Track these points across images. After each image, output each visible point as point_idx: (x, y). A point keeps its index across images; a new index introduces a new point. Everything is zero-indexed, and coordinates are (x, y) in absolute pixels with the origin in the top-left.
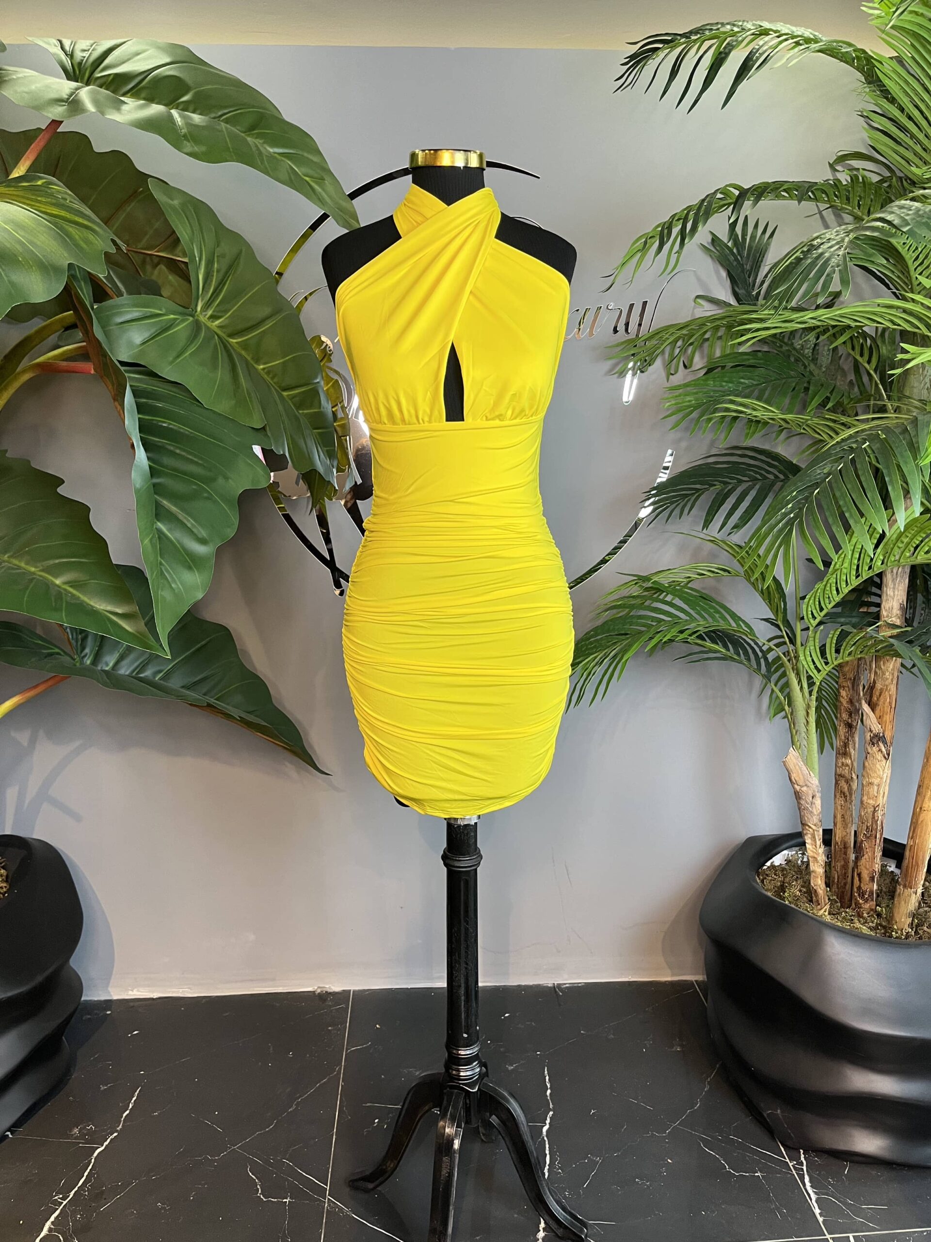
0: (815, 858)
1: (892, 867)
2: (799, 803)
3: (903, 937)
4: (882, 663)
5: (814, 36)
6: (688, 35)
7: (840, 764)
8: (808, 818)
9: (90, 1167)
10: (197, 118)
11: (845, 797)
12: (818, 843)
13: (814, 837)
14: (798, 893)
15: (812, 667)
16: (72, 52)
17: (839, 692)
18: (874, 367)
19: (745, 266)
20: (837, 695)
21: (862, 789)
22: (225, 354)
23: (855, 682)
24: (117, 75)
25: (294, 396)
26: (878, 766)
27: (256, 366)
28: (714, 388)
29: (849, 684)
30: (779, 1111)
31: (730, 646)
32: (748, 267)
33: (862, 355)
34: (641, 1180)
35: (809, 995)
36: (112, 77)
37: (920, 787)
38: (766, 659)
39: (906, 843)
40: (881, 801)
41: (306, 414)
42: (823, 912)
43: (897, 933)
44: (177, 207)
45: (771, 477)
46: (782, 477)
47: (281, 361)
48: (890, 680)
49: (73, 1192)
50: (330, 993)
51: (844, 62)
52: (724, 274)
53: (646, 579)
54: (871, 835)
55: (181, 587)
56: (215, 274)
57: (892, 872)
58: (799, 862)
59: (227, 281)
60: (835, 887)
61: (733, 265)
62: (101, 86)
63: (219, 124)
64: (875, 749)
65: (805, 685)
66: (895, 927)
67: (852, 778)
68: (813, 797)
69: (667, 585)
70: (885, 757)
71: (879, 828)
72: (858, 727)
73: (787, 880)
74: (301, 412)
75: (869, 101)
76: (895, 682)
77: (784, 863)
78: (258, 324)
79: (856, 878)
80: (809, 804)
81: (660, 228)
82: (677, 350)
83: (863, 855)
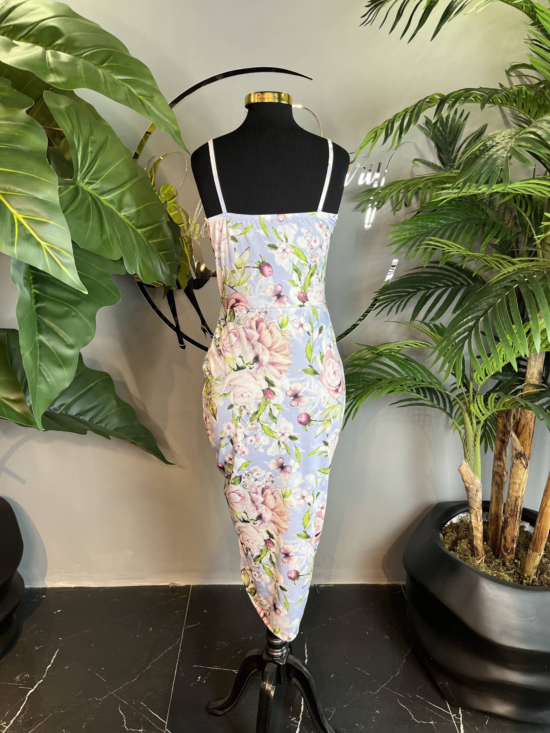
0: (477, 527)
2: (468, 494)
3: (530, 583)
7: (496, 465)
8: (473, 504)
9: (24, 703)
10: (64, 56)
11: (499, 486)
12: (479, 519)
13: (477, 515)
14: (466, 547)
15: (479, 412)
17: (497, 420)
18: (529, 215)
19: (447, 139)
21: (509, 484)
22: (95, 209)
23: (508, 414)
24: (15, 25)
25: (146, 232)
26: (520, 472)
27: (119, 214)
29: (504, 415)
30: (447, 683)
31: (427, 393)
32: (450, 140)
33: (521, 207)
34: (359, 724)
36: (11, 27)
37: (546, 491)
38: (450, 401)
40: (521, 493)
41: (154, 243)
42: (481, 561)
43: (526, 579)
44: (62, 110)
45: (458, 283)
46: (466, 284)
47: (135, 210)
48: (530, 419)
49: (13, 720)
50: (178, 587)
51: (516, 7)
52: (433, 144)
53: (375, 348)
54: (513, 514)
55: (53, 380)
56: (89, 155)
57: (528, 531)
58: (468, 521)
59: (98, 158)
60: (490, 542)
61: (439, 138)
63: (80, 61)
64: (519, 461)
65: (474, 421)
66: (526, 576)
67: (503, 474)
68: (477, 491)
70: (524, 467)
71: (519, 510)
72: (509, 444)
73: (459, 536)
74: (150, 241)
76: (533, 420)
77: (459, 523)
79: (503, 540)
80: (473, 495)
81: (387, 123)
82: (401, 195)
83: (508, 526)
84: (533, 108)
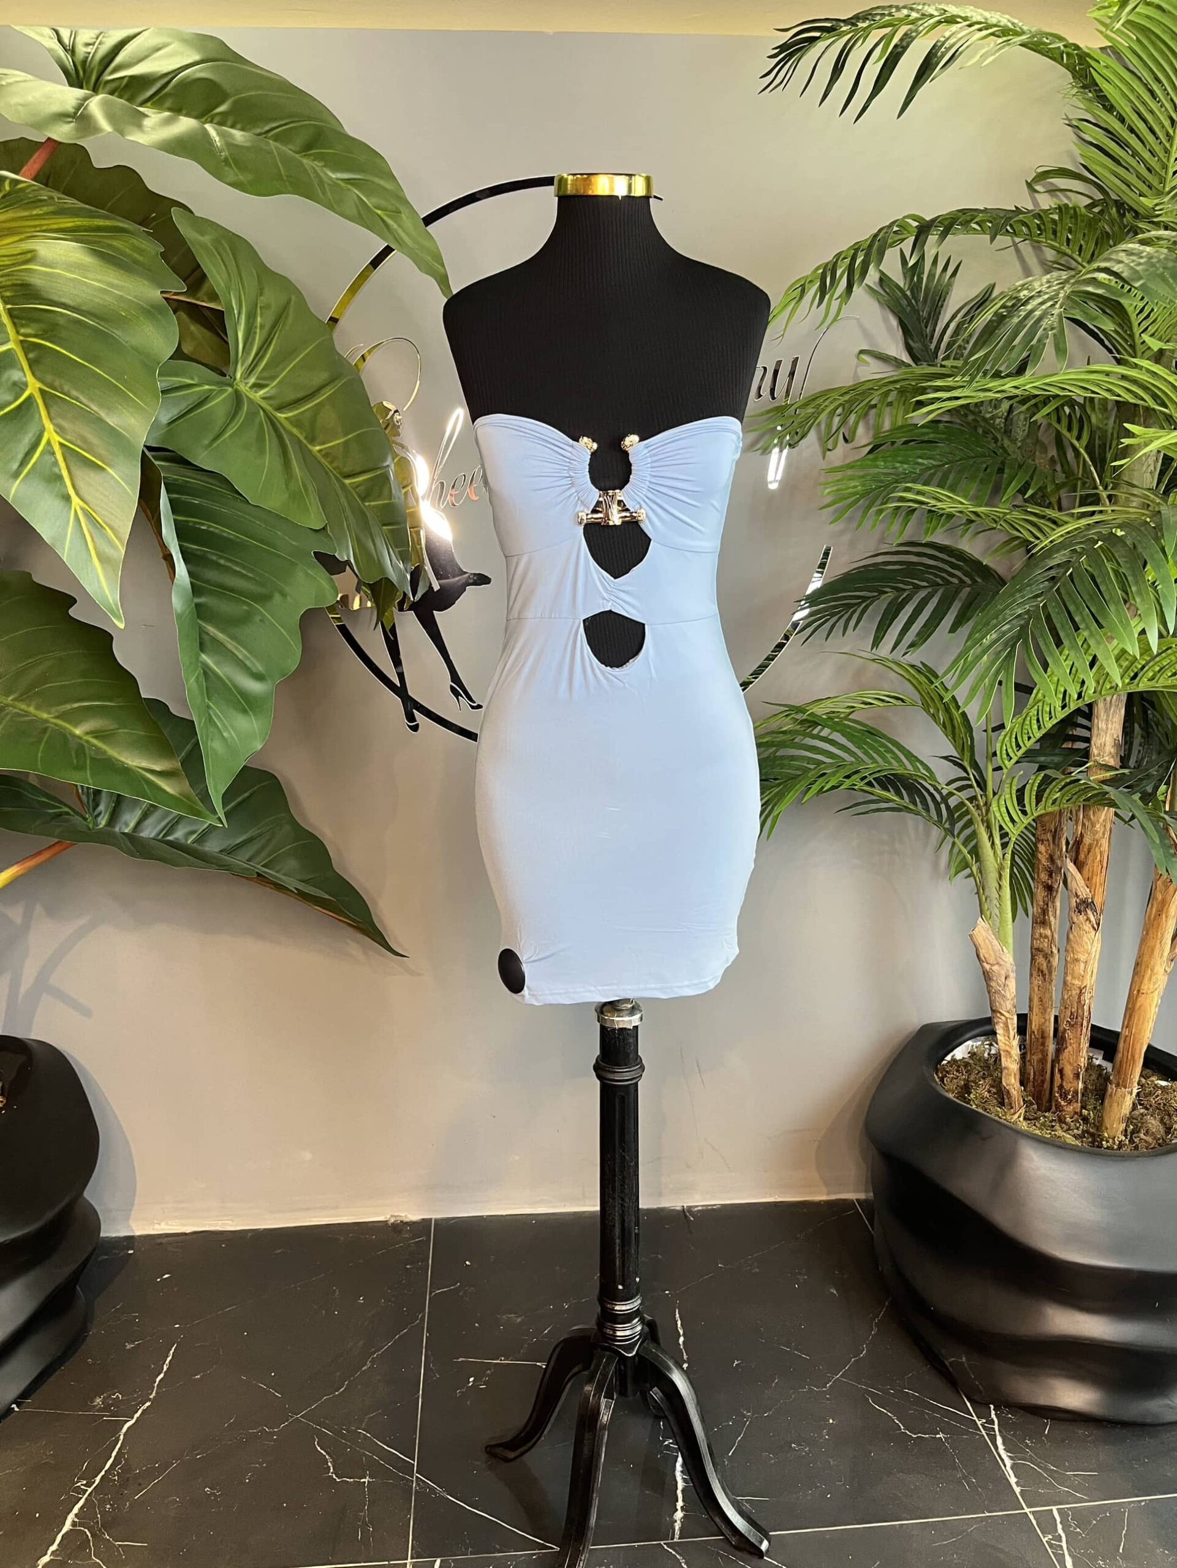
0: (1007, 1051)
1: (1099, 1061)
2: (988, 985)
3: (1116, 1147)
4: (1091, 812)
5: (1013, 24)
6: (853, 21)
7: (1037, 936)
8: (1000, 1003)
9: (118, 1446)
10: (238, 135)
11: (1044, 975)
12: (1012, 1033)
13: (1007, 1027)
14: (986, 1094)
15: (1007, 819)
16: (73, 47)
17: (1036, 847)
18: (1084, 444)
19: (921, 313)
20: (1034, 852)
21: (1066, 967)
22: (273, 433)
23: (1056, 835)
24: (132, 78)
25: (359, 485)
26: (1085, 939)
27: (310, 447)
28: (885, 471)
29: (1049, 836)
31: (904, 792)
32: (925, 314)
33: (1070, 429)
34: (798, 1445)
35: (1002, 1218)
36: (125, 81)
37: (1137, 964)
38: (948, 807)
39: (1119, 1030)
40: (1090, 981)
41: (374, 507)
42: (1017, 1117)
43: (1107, 1142)
44: (209, 244)
45: (955, 581)
46: (969, 582)
47: (342, 440)
48: (1101, 835)
49: (99, 1477)
50: (407, 1223)
51: (1050, 58)
52: (894, 322)
53: (800, 710)
54: (1076, 1023)
55: (233, 734)
56: (258, 331)
57: (1099, 1066)
58: (986, 1055)
59: (273, 339)
60: (1030, 1087)
61: (905, 311)
62: (112, 93)
63: (268, 144)
64: (1082, 918)
65: (998, 841)
66: (1106, 1135)
67: (1051, 953)
68: (1006, 978)
69: (824, 717)
70: (1093, 928)
71: (1086, 1014)
72: (1060, 889)
73: (972, 1078)
74: (367, 504)
75: (1079, 107)
76: (1107, 835)
77: (967, 1056)
78: (314, 393)
79: (1057, 1076)
80: (1000, 986)
81: (821, 271)
82: (836, 420)
83: (1066, 1047)
84: (1087, 243)
